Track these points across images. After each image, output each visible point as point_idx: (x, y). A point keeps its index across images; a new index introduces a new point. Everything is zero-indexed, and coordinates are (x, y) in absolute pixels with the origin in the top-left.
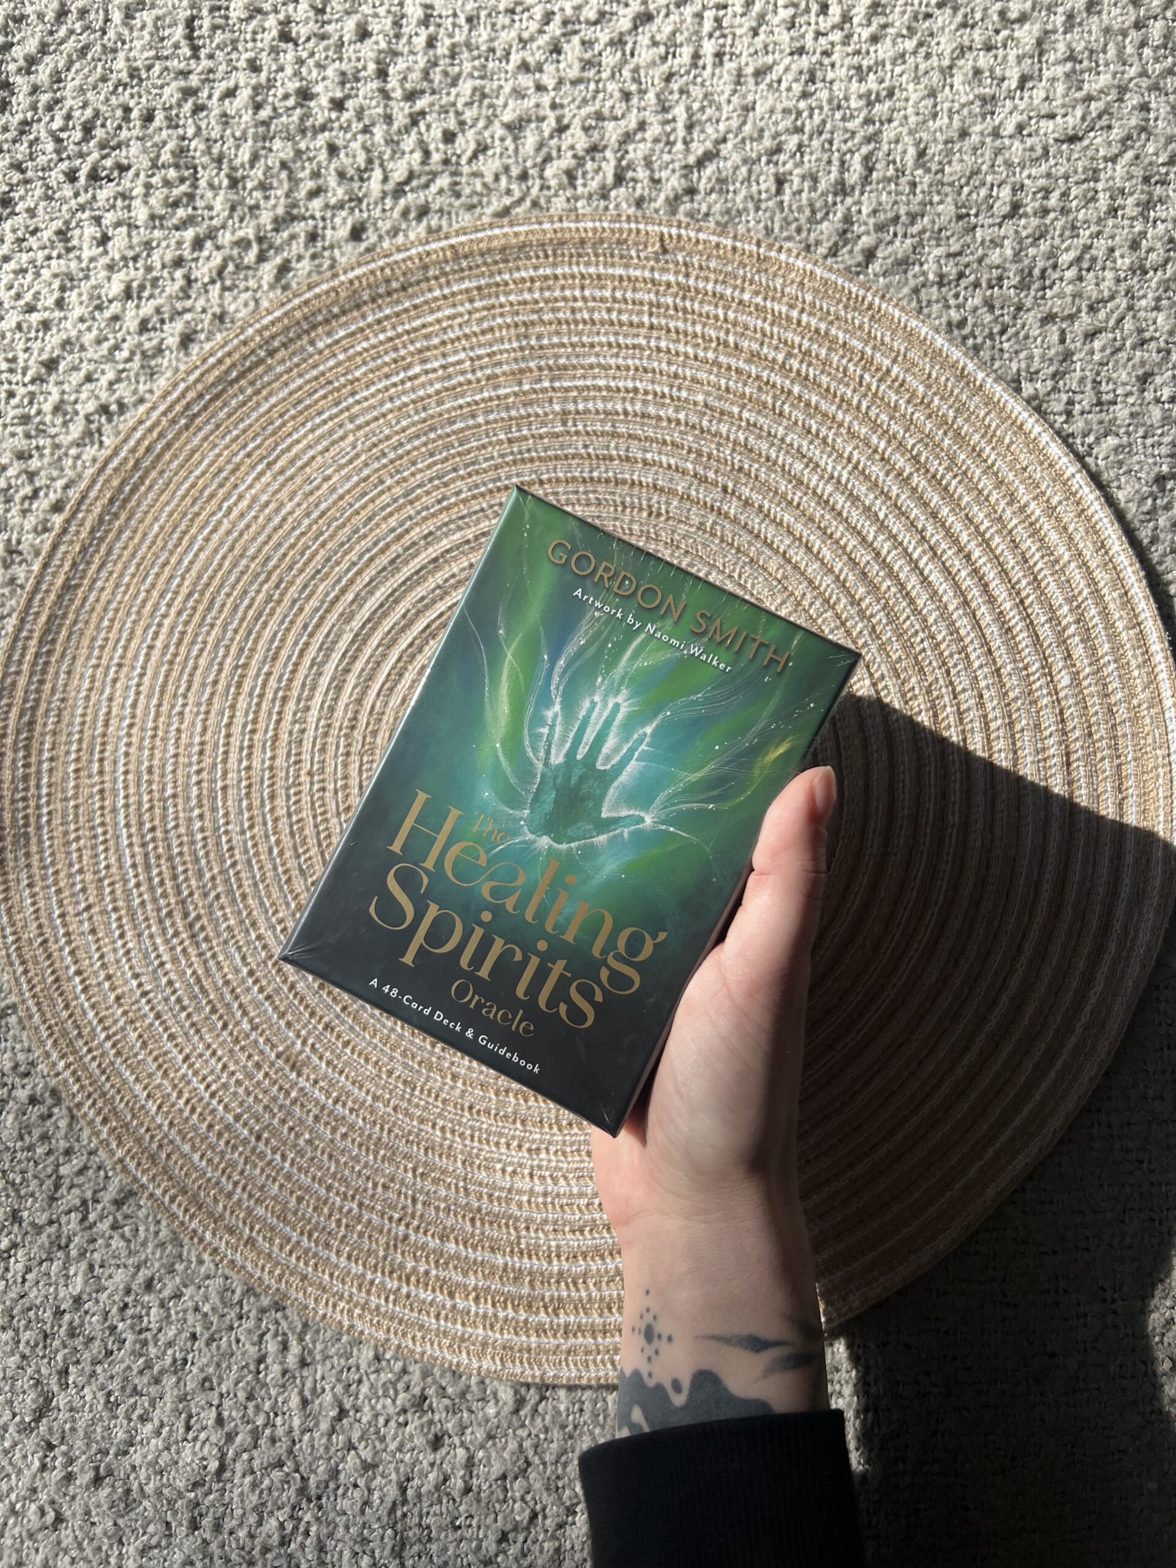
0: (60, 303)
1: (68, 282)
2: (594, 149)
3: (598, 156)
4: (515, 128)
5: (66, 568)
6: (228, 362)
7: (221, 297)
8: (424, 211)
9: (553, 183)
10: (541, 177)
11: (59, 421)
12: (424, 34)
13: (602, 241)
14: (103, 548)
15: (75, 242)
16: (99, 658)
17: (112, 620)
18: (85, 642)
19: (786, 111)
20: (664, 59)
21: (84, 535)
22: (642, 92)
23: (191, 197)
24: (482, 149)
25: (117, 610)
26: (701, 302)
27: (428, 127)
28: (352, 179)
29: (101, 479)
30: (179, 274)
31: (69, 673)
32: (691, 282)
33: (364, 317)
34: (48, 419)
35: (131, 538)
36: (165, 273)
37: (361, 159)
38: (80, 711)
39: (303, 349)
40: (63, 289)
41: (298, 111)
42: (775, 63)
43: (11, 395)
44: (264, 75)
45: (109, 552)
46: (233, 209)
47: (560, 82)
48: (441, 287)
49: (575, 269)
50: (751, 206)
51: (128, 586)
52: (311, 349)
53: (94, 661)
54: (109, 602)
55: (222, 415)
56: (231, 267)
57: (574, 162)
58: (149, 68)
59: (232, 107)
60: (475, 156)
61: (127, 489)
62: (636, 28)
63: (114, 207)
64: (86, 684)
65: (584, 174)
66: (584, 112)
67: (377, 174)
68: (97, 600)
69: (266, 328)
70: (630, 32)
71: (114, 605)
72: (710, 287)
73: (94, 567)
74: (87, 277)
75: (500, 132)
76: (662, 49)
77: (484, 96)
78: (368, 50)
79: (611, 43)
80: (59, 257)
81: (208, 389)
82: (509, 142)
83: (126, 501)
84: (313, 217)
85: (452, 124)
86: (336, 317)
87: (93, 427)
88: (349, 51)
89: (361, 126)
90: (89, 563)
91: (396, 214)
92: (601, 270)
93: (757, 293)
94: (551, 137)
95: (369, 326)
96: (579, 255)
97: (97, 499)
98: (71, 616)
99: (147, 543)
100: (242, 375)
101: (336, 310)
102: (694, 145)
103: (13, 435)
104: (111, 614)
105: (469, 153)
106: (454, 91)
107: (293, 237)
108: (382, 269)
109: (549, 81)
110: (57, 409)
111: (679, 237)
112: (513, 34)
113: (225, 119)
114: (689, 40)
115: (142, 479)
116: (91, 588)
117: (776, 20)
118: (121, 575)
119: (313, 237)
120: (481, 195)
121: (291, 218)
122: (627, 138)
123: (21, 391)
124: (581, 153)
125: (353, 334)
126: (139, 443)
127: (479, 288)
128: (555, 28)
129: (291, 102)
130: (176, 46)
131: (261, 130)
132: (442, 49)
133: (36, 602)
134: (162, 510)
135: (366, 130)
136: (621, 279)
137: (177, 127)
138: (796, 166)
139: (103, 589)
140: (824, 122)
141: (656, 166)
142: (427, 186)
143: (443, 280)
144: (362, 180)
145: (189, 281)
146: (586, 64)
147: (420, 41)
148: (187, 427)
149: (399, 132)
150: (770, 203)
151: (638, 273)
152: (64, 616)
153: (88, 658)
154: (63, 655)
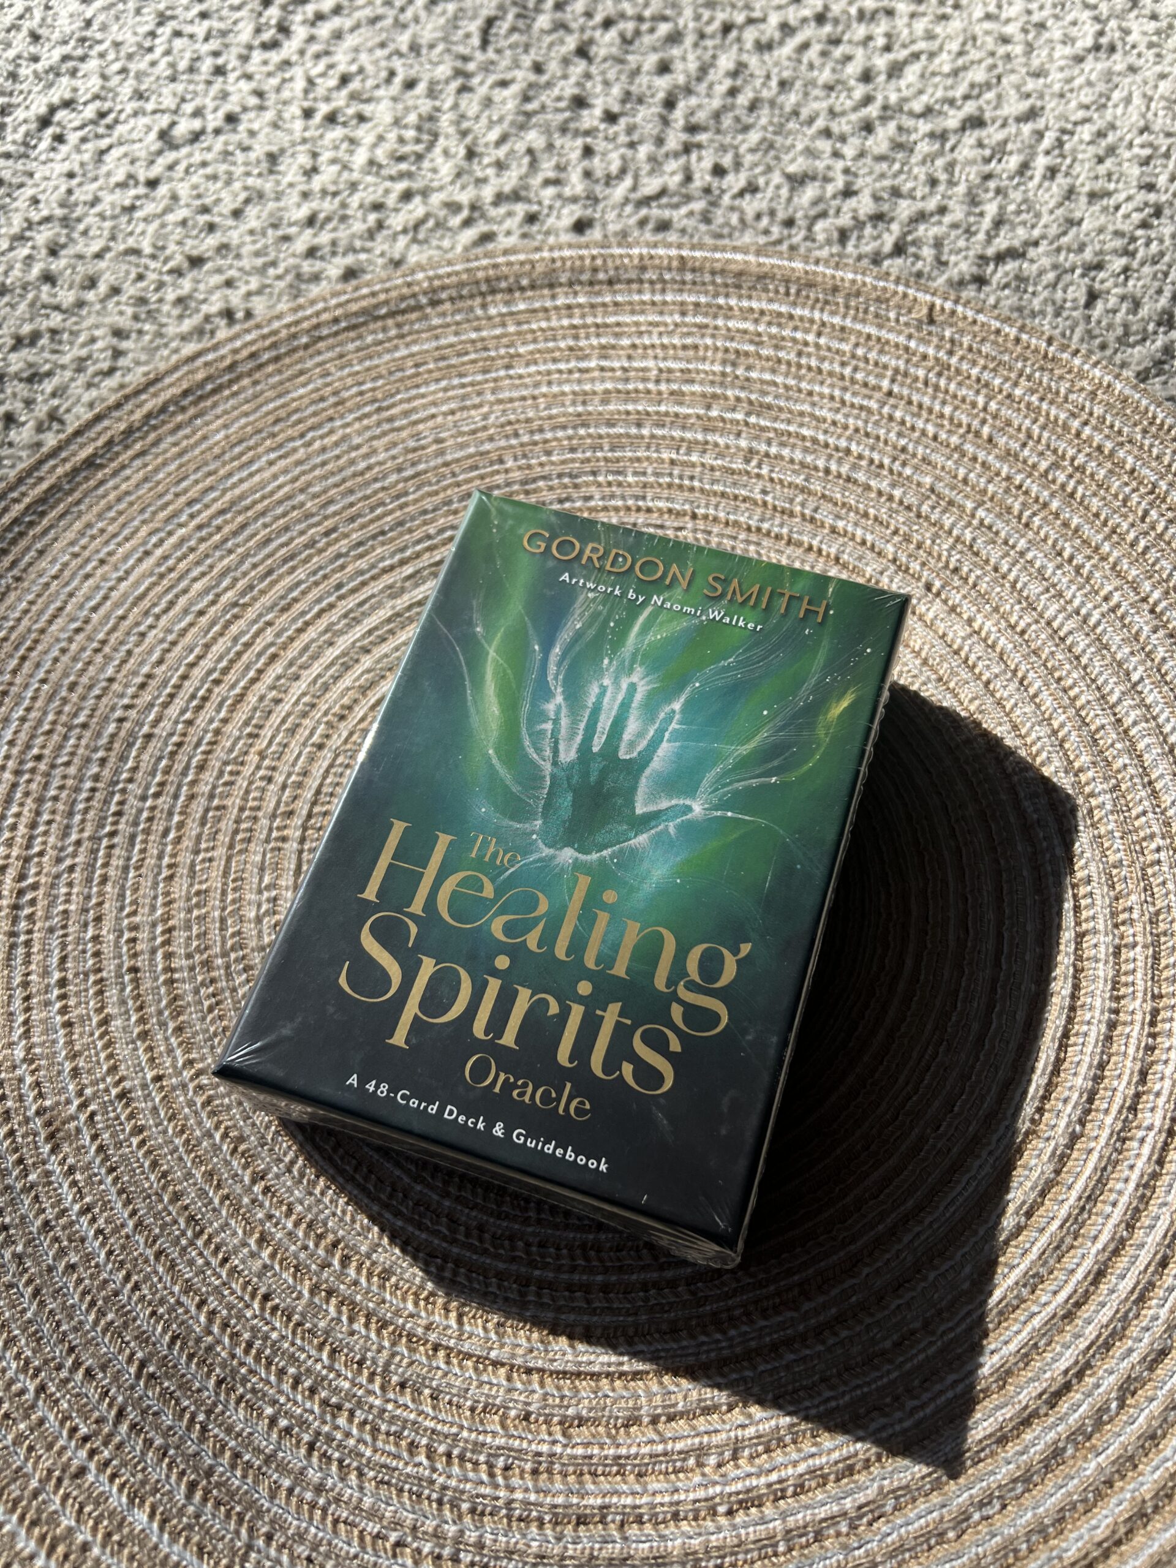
0: (237, 214)
1: (256, 196)
2: (878, 218)
3: (881, 225)
4: (797, 181)
5: (100, 443)
6: (382, 297)
7: (407, 247)
8: (664, 226)
9: (821, 237)
10: (809, 229)
11: (176, 312)
12: (728, 83)
13: (858, 294)
14: (152, 436)
15: (281, 168)
16: (84, 548)
17: (120, 513)
18: (78, 525)
19: (1118, 234)
20: (987, 161)
21: (138, 415)
22: (951, 183)
23: (419, 157)
24: (752, 189)
25: (131, 504)
26: (960, 384)
27: (700, 159)
28: (597, 181)
29: (186, 368)
30: (372, 217)
31: (41, 553)
32: (954, 361)
33: (553, 297)
34: (166, 308)
35: (187, 437)
36: (359, 214)
37: (614, 168)
38: (30, 597)
39: (471, 309)
40: (247, 201)
41: (567, 114)
42: (1116, 191)
43: (140, 277)
44: (544, 78)
45: (156, 443)
46: (458, 175)
47: (862, 154)
48: (653, 292)
49: (817, 315)
50: (1050, 309)
51: (158, 483)
52: (479, 312)
53: (76, 549)
54: (127, 493)
55: (351, 347)
56: (431, 223)
57: (852, 223)
58: (432, 46)
59: (499, 94)
60: (741, 194)
61: (209, 387)
62: (963, 129)
63: (336, 148)
64: (54, 571)
65: (859, 238)
66: (878, 185)
67: (628, 182)
68: (116, 488)
69: (439, 277)
70: (956, 132)
71: (132, 498)
72: (975, 372)
73: (130, 453)
74: (278, 199)
75: (777, 178)
76: (987, 152)
77: (771, 146)
78: (663, 83)
79: (932, 135)
80: (260, 175)
81: (347, 316)
82: (784, 192)
83: (201, 398)
84: (540, 203)
85: (727, 161)
86: (522, 289)
87: (208, 327)
88: (643, 80)
89: (627, 139)
90: (127, 447)
91: (633, 221)
92: (848, 323)
93: (1033, 392)
94: (834, 197)
95: (556, 308)
96: (827, 302)
97: (171, 385)
98: (77, 495)
99: (204, 446)
100: (392, 314)
101: (525, 282)
102: (997, 241)
103: (121, 313)
104: (122, 506)
105: (735, 190)
106: (740, 137)
107: (510, 214)
108: (593, 258)
109: (849, 151)
110: (180, 301)
111: (953, 313)
112: (824, 105)
113: (488, 102)
114: (1020, 151)
115: (231, 382)
116: (115, 474)
117: (1127, 155)
118: (156, 470)
119: (531, 218)
120: (734, 228)
121: (516, 196)
122: (921, 217)
123: (152, 276)
124: (862, 218)
125: (534, 311)
126: (245, 345)
127: (697, 305)
128: (873, 111)
129: (563, 104)
130: (468, 36)
131: (521, 118)
132: (743, 100)
133: (46, 467)
134: (237, 418)
135: (632, 145)
136: (869, 337)
137: (435, 98)
138: (1116, 285)
139: (128, 478)
140: (1162, 254)
141: (946, 250)
142: (676, 206)
143: (658, 286)
144: (607, 184)
145: (380, 225)
146: (898, 146)
147: (722, 88)
148: (306, 347)
149: (667, 155)
150: (1075, 314)
151: (892, 337)
152: (71, 491)
153: (72, 544)
154: (45, 532)
